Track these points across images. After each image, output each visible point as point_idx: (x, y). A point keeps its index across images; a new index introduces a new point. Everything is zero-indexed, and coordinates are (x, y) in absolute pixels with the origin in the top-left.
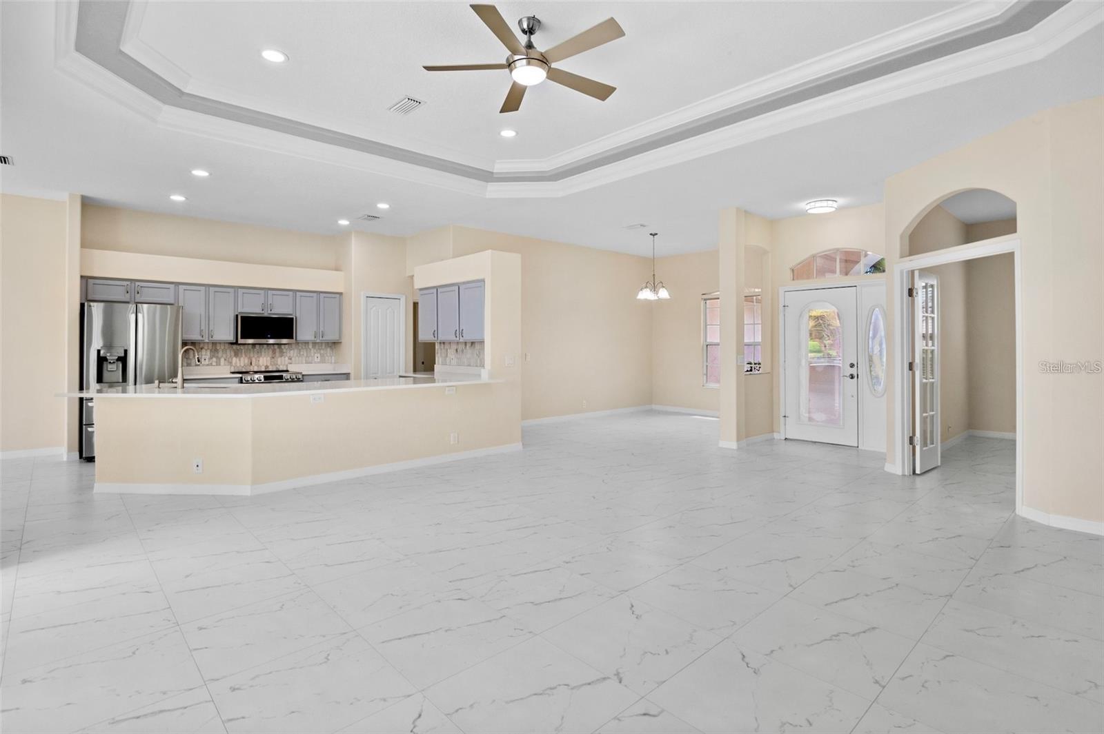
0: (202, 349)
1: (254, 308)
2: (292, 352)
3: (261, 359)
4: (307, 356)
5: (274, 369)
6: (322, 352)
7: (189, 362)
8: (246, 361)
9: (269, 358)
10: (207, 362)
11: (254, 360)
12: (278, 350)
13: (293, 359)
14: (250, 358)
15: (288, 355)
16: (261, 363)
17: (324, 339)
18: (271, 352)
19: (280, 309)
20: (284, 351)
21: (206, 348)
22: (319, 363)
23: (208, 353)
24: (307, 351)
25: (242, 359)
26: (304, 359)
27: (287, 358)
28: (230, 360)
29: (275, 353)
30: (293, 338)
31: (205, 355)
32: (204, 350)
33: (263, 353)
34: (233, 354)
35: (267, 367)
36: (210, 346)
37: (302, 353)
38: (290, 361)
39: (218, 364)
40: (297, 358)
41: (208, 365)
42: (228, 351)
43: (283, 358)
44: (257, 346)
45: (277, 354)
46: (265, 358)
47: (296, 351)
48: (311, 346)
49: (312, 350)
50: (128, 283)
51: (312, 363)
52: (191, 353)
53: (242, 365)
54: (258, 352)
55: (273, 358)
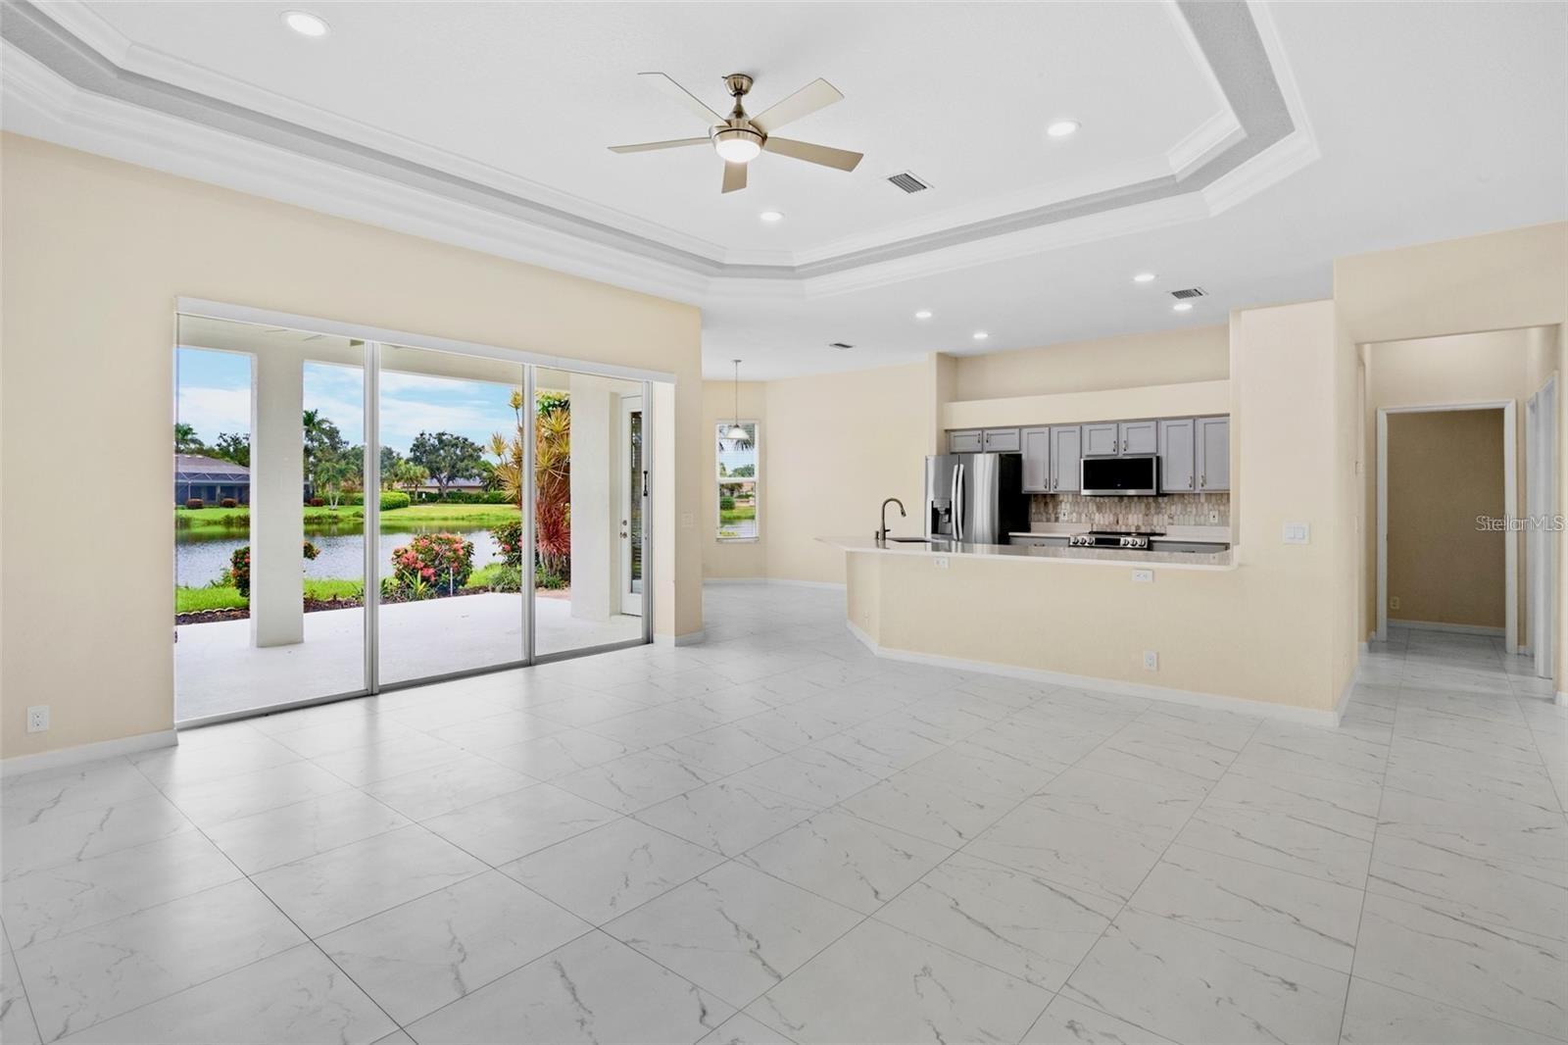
0: (1061, 502)
1: (1103, 448)
2: (1173, 508)
3: (1130, 516)
4: (1196, 515)
5: (1148, 531)
6: (1222, 508)
7: (1048, 517)
8: (1112, 519)
9: (1140, 516)
10: (1066, 518)
11: (1121, 517)
12: (1153, 505)
13: (1176, 518)
14: (1116, 515)
15: (1168, 512)
16: (1130, 522)
17: (1204, 488)
18: (1143, 507)
19: (1138, 446)
20: (1163, 505)
21: (1065, 500)
22: (1216, 525)
23: (1068, 505)
24: (1197, 508)
25: (1106, 515)
26: (1192, 518)
27: (1166, 517)
28: (1093, 517)
29: (1149, 509)
31: (1064, 510)
33: (1133, 509)
34: (1095, 508)
35: (1138, 527)
36: (1070, 497)
37: (1189, 510)
38: (1171, 521)
39: (1079, 521)
40: (1181, 517)
41: (1067, 522)
42: (1090, 504)
43: (1160, 515)
44: (1126, 500)
45: (1153, 511)
46: (1135, 516)
47: (1180, 506)
48: (1203, 499)
49: (1206, 505)
50: (980, 432)
51: (1205, 525)
52: (1051, 506)
53: (1107, 523)
54: (1126, 507)
55: (1147, 515)
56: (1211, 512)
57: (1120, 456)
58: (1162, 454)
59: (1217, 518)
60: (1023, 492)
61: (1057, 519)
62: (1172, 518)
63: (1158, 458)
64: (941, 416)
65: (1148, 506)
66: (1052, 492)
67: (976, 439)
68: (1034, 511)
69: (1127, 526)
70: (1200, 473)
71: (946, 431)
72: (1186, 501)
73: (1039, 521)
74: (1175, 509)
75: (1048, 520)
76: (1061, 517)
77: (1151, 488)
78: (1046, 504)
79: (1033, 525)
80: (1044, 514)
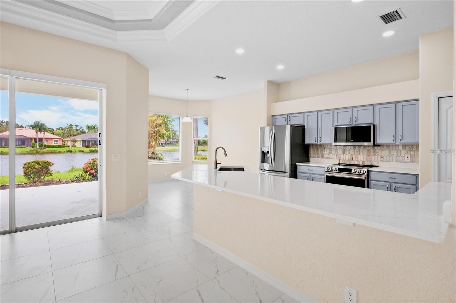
0: (325, 148)
1: (344, 121)
2: (383, 152)
3: (359, 156)
4: (397, 156)
5: (369, 164)
6: (412, 153)
7: (319, 155)
8: (350, 157)
9: (365, 156)
10: (327, 156)
11: (354, 157)
12: (372, 151)
13: (385, 158)
14: (352, 155)
15: (381, 155)
16: (359, 159)
17: (402, 142)
18: (366, 151)
20: (377, 151)
21: (327, 148)
22: (409, 162)
23: (328, 151)
24: (397, 152)
25: (347, 156)
27: (379, 157)
28: (340, 156)
29: (370, 153)
30: (370, 142)
31: (326, 152)
32: (325, 149)
33: (361, 153)
34: (341, 152)
35: (363, 162)
36: (329, 147)
37: (392, 153)
38: (381, 159)
39: (333, 158)
40: (388, 157)
41: (327, 158)
42: (339, 150)
43: (376, 156)
44: (357, 148)
45: (372, 153)
46: (362, 156)
47: (387, 151)
48: (401, 148)
49: (403, 151)
50: (286, 116)
51: (402, 162)
52: (320, 151)
53: (347, 160)
54: (357, 152)
55: (368, 156)
56: (406, 156)
57: (353, 125)
58: (377, 123)
59: (409, 158)
60: (305, 144)
61: (323, 157)
62: (382, 158)
63: (374, 126)
64: (269, 109)
65: (369, 152)
66: (319, 144)
67: (284, 119)
68: (312, 152)
69: (357, 161)
70: (399, 133)
71: (272, 116)
72: (391, 149)
73: (314, 157)
74: (384, 153)
75: (318, 157)
76: (325, 156)
78: (317, 149)
79: (311, 159)
80: (317, 154)
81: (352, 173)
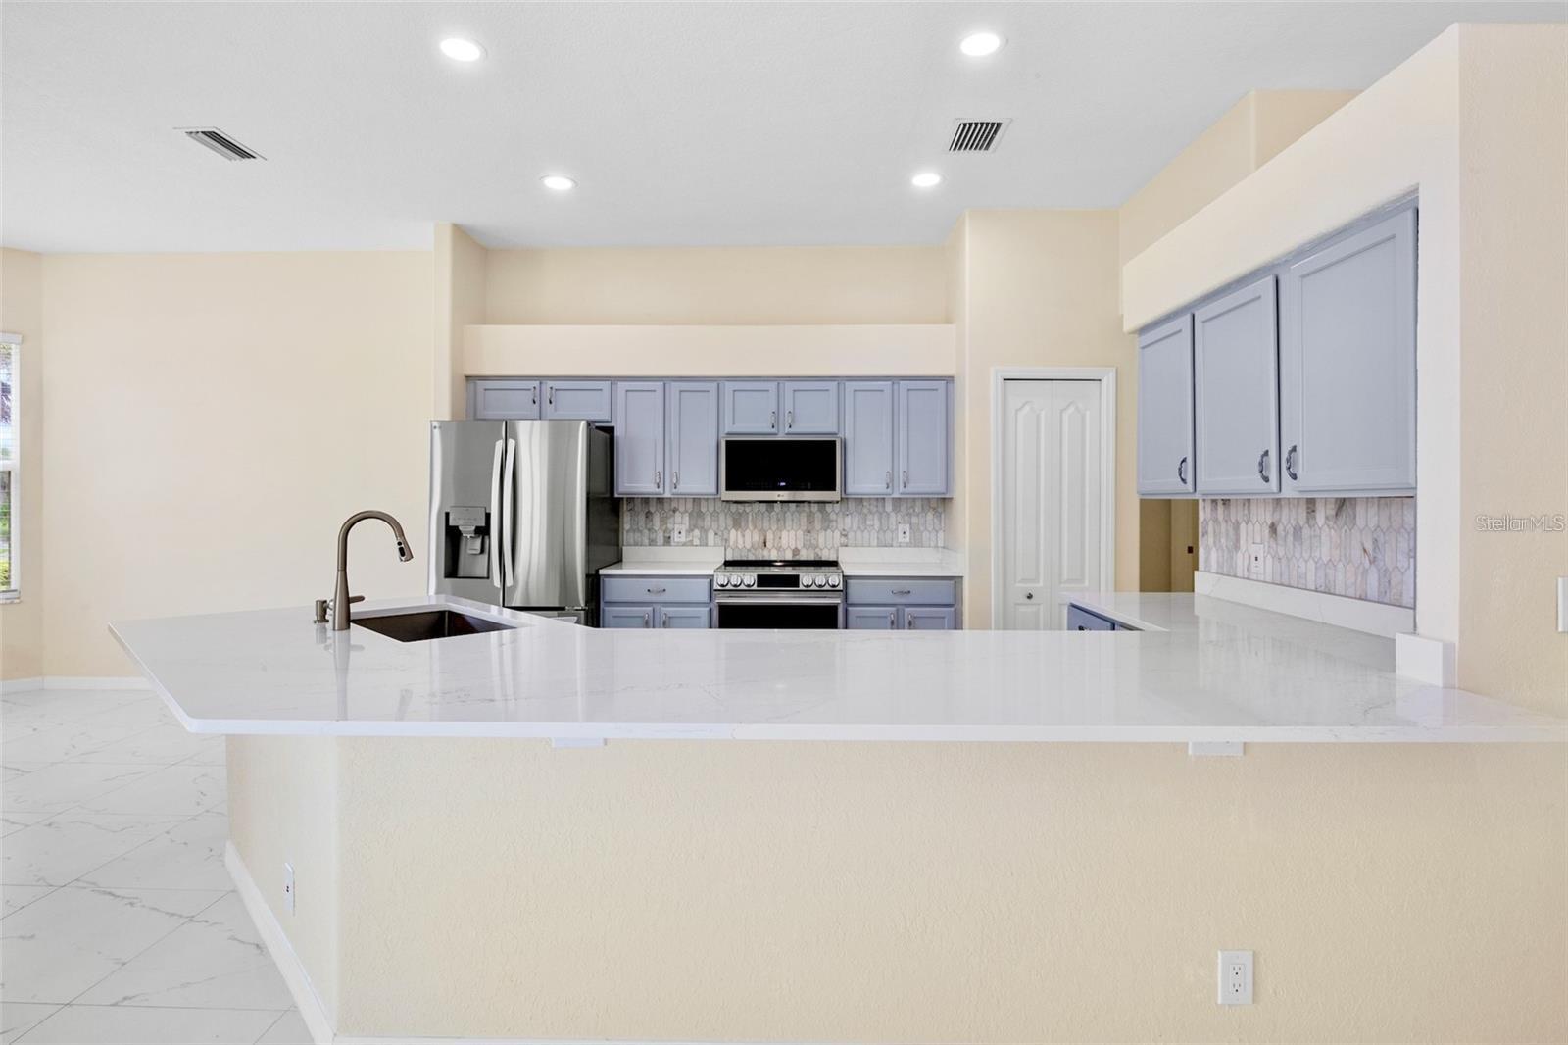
0: (674, 511)
1: (756, 423)
2: (848, 520)
3: (784, 534)
4: (881, 529)
5: (812, 557)
6: (915, 520)
7: (653, 536)
8: (756, 538)
9: (800, 533)
10: (683, 539)
11: (770, 537)
12: (818, 515)
13: (850, 535)
14: (763, 532)
15: (841, 527)
16: (784, 542)
17: (906, 490)
18: (804, 519)
19: (808, 423)
20: (833, 516)
21: (682, 509)
22: (908, 545)
23: (687, 518)
24: (880, 519)
25: (748, 533)
26: (874, 535)
27: (837, 534)
28: (726, 536)
29: (813, 522)
31: (680, 523)
32: (677, 513)
33: (789, 523)
34: (730, 522)
35: (796, 551)
36: (690, 505)
37: (868, 523)
38: (843, 540)
39: (704, 543)
40: (859, 533)
41: (684, 545)
42: (722, 517)
43: (829, 531)
44: (777, 507)
45: (818, 525)
46: (792, 533)
47: (856, 517)
48: (889, 507)
49: (893, 514)
50: (536, 384)
51: (892, 546)
52: (656, 519)
53: (748, 546)
54: (778, 520)
55: (809, 532)
56: (900, 527)
57: (780, 438)
58: (848, 436)
59: (908, 534)
60: (616, 496)
61: (668, 541)
62: (845, 536)
63: (843, 442)
64: (457, 353)
65: (810, 520)
66: (668, 495)
67: (529, 396)
68: (627, 527)
69: (779, 549)
70: (902, 466)
71: (468, 378)
72: (865, 510)
73: (636, 544)
74: (850, 522)
75: (652, 543)
76: (676, 537)
77: (833, 488)
78: (648, 514)
79: (628, 552)
80: (646, 532)
81: (801, 588)
